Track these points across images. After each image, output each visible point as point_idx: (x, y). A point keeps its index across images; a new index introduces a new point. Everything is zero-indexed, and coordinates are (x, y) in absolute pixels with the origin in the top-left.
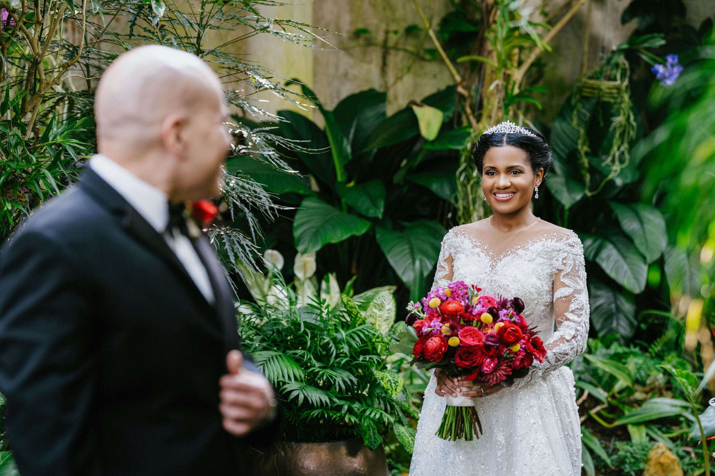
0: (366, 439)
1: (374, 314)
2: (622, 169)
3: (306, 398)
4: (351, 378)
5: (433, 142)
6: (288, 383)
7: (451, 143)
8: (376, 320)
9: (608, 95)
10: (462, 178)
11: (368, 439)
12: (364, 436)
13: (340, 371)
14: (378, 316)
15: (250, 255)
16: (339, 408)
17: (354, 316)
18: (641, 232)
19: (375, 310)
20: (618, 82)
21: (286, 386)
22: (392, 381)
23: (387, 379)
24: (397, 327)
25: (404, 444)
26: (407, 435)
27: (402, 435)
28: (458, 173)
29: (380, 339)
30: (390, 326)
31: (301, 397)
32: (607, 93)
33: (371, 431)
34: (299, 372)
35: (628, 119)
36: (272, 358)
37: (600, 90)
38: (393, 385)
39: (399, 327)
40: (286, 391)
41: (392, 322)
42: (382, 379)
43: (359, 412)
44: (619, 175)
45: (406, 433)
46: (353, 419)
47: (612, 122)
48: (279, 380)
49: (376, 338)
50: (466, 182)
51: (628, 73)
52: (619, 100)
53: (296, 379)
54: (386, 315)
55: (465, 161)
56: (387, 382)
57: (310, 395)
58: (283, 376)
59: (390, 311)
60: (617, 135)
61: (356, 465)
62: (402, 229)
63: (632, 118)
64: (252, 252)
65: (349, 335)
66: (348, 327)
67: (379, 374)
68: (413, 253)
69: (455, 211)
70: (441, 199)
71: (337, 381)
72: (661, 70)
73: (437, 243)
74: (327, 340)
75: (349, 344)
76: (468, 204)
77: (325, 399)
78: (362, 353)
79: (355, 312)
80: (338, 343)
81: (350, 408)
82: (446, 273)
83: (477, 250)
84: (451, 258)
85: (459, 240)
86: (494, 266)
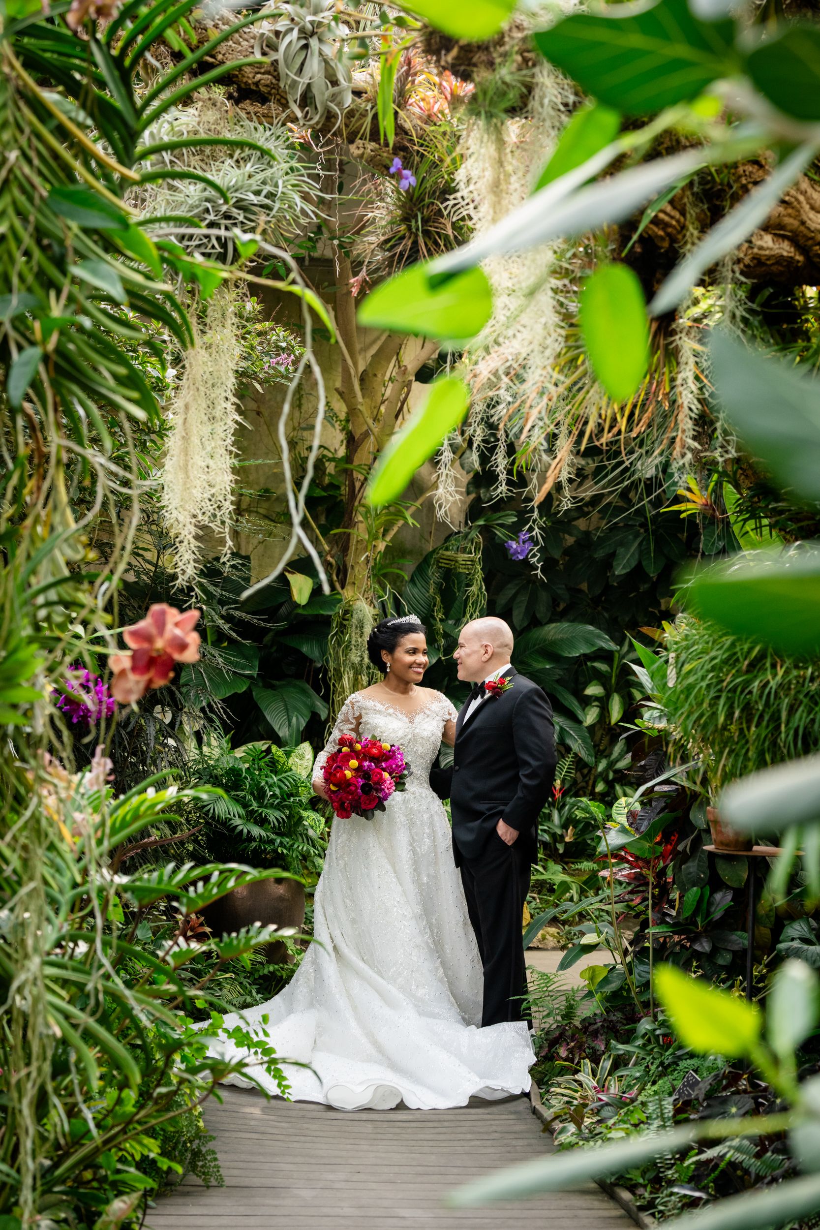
0: (291, 869)
1: (295, 763)
3: (249, 832)
4: (282, 817)
5: (304, 607)
6: (234, 819)
7: (321, 608)
8: (297, 767)
9: (463, 567)
10: (333, 642)
13: (273, 810)
14: (299, 764)
16: (272, 842)
17: (281, 764)
19: (297, 760)
20: (472, 555)
21: (232, 822)
22: (316, 820)
27: (317, 863)
28: (330, 637)
31: (245, 831)
32: (462, 565)
34: (242, 811)
35: (481, 588)
37: (457, 561)
38: (317, 823)
40: (232, 826)
42: (308, 817)
43: (288, 846)
46: (285, 851)
47: (466, 591)
48: (226, 816)
49: (301, 783)
50: (336, 646)
51: (482, 546)
52: (473, 572)
53: (239, 817)
54: (306, 764)
55: (337, 626)
56: (312, 821)
57: (251, 829)
58: (230, 814)
59: (309, 761)
61: (281, 891)
62: (273, 687)
63: (484, 588)
65: (280, 780)
66: (276, 773)
67: (304, 814)
68: (287, 710)
69: (326, 672)
70: (311, 661)
71: (272, 819)
72: (514, 545)
73: (308, 702)
74: (263, 784)
75: (280, 788)
76: (339, 665)
77: (263, 833)
78: (292, 795)
79: (282, 760)
80: (270, 786)
81: (281, 843)
82: (353, 726)
83: (391, 711)
84: (360, 717)
85: (370, 704)
86: (411, 722)
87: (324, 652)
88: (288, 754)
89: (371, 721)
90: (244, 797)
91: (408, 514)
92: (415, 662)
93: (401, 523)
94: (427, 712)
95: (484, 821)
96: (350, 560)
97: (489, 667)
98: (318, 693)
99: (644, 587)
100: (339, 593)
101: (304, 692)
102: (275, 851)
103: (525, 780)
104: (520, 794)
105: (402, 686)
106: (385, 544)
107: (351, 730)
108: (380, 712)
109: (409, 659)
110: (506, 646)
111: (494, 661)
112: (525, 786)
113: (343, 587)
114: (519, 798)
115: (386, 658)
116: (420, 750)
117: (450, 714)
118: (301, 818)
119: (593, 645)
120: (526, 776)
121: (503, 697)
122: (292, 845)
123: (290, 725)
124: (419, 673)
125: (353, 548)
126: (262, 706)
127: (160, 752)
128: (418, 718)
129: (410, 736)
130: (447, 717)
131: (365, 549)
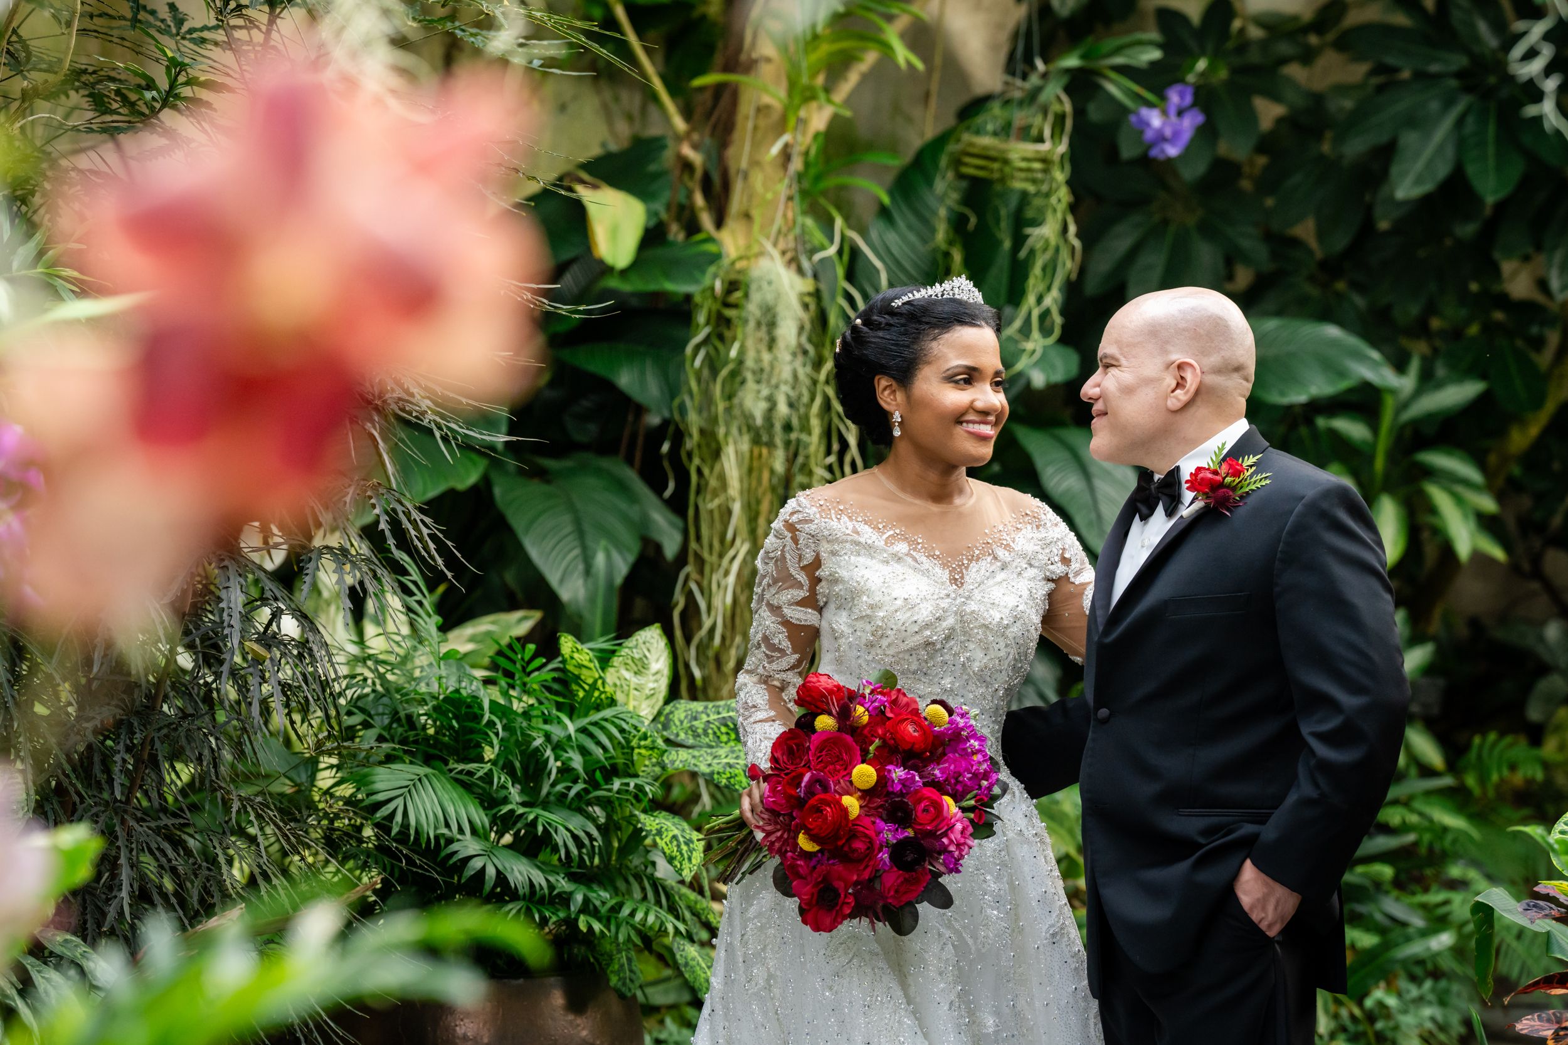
0: (612, 972)
1: (623, 683)
2: (1045, 348)
3: (501, 877)
4: (588, 830)
5: (624, 273)
6: (458, 840)
7: (668, 276)
8: (628, 695)
9: (1023, 175)
10: (698, 363)
11: (617, 973)
12: (608, 965)
13: (566, 813)
14: (632, 686)
15: (432, 546)
16: (564, 899)
17: (587, 687)
18: (1087, 497)
19: (627, 675)
20: (1046, 147)
21: (454, 847)
22: (681, 840)
23: (671, 834)
24: (671, 712)
25: (697, 985)
26: (704, 965)
27: (692, 963)
28: (689, 349)
29: (649, 740)
30: (655, 712)
31: (491, 872)
32: (1021, 170)
33: (624, 954)
34: (481, 818)
35: (1065, 229)
36: (420, 780)
37: (1006, 162)
38: (684, 848)
39: (676, 713)
40: (454, 859)
41: (661, 703)
42: (659, 833)
43: (603, 910)
44: (1036, 364)
45: (700, 960)
46: (597, 926)
47: (1028, 236)
48: (439, 832)
49: (640, 739)
50: (706, 373)
51: (1069, 123)
52: (1045, 188)
53: (474, 832)
54: (651, 685)
55: (708, 323)
56: (671, 842)
57: (507, 865)
58: (447, 825)
59: (658, 676)
60: (1037, 270)
61: (584, 1033)
63: (1072, 229)
64: (432, 537)
65: (583, 730)
66: (572, 713)
67: (650, 822)
68: (581, 534)
69: (679, 437)
70: (640, 410)
71: (561, 837)
72: (1156, 120)
73: (634, 512)
74: (539, 742)
75: (584, 751)
76: (714, 420)
77: (539, 878)
78: (611, 772)
79: (588, 676)
80: (558, 747)
81: (587, 900)
82: (802, 594)
83: (902, 547)
84: (817, 563)
85: (842, 526)
86: (957, 581)
87: (672, 389)
88: (605, 659)
89: (843, 573)
90: (488, 778)
91: (892, 35)
92: (971, 407)
93: (871, 58)
94: (1001, 553)
95: (1199, 865)
96: (740, 154)
97: (1188, 425)
98: (658, 488)
99: (1467, 230)
100: (710, 239)
101: (622, 488)
102: (571, 923)
103: (1322, 751)
104: (1304, 788)
105: (933, 476)
106: (827, 112)
107: (802, 603)
108: (869, 549)
109: (955, 398)
110: (1238, 369)
111: (1201, 411)
112: (1324, 766)
113: (719, 223)
114: (1307, 802)
115: (890, 398)
116: (979, 660)
117: (1066, 561)
118: (637, 835)
119: (1342, 374)
120: (1321, 737)
121: (1242, 511)
122: (616, 909)
123: (588, 571)
124: (983, 438)
125: (750, 125)
126: (517, 522)
127: (258, 661)
128: (975, 573)
129: (950, 621)
130: (1059, 569)
131: (781, 127)
